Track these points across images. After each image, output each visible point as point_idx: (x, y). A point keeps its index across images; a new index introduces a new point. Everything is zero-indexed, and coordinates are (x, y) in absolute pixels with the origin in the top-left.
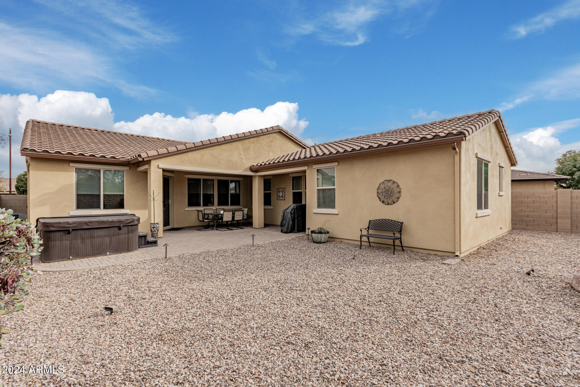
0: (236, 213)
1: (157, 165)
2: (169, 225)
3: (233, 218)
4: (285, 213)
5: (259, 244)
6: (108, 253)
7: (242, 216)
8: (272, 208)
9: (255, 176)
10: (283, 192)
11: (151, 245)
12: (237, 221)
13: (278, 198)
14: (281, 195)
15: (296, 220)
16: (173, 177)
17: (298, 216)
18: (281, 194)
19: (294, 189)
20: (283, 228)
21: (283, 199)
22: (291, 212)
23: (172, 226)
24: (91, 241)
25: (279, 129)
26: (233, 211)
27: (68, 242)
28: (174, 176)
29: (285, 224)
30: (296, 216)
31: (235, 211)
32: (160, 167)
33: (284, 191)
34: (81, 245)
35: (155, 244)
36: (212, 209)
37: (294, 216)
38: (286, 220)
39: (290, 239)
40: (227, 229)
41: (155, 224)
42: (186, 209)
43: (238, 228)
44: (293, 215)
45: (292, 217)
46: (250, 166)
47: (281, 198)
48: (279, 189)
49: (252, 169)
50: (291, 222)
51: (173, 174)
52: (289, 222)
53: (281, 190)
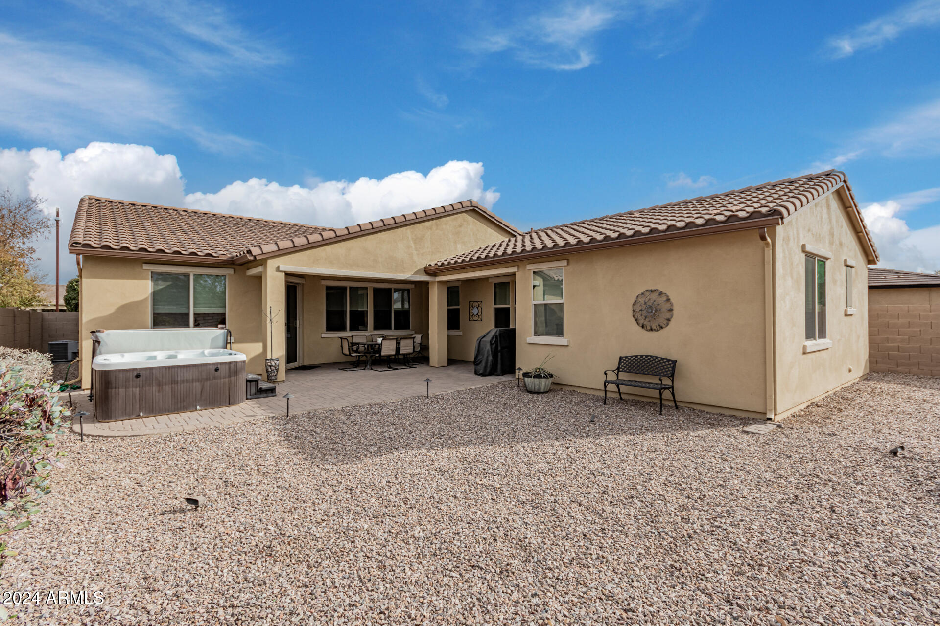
0: (403, 343)
1: (277, 266)
2: (296, 361)
3: (398, 350)
4: (482, 343)
5: (437, 393)
6: (198, 407)
7: (412, 348)
8: (461, 333)
9: (433, 282)
10: (480, 308)
11: (265, 395)
12: (404, 354)
13: (471, 317)
14: (475, 314)
15: (499, 354)
16: (303, 284)
17: (502, 348)
18: (475, 311)
19: (497, 302)
20: (478, 367)
21: (479, 320)
22: (491, 342)
23: (301, 362)
24: (172, 387)
25: (472, 206)
26: (397, 339)
27: (137, 389)
29: (481, 362)
30: (499, 348)
31: (401, 339)
32: (281, 269)
33: (481, 305)
34: (157, 394)
35: (272, 392)
36: (365, 335)
37: (497, 347)
38: (483, 355)
39: (489, 386)
40: (389, 368)
41: (273, 360)
42: (324, 335)
43: (406, 366)
44: (494, 346)
45: (493, 350)
46: (425, 266)
47: (476, 318)
48: (472, 303)
49: (427, 271)
50: (490, 358)
51: (304, 279)
52: (487, 357)
53: (476, 304)
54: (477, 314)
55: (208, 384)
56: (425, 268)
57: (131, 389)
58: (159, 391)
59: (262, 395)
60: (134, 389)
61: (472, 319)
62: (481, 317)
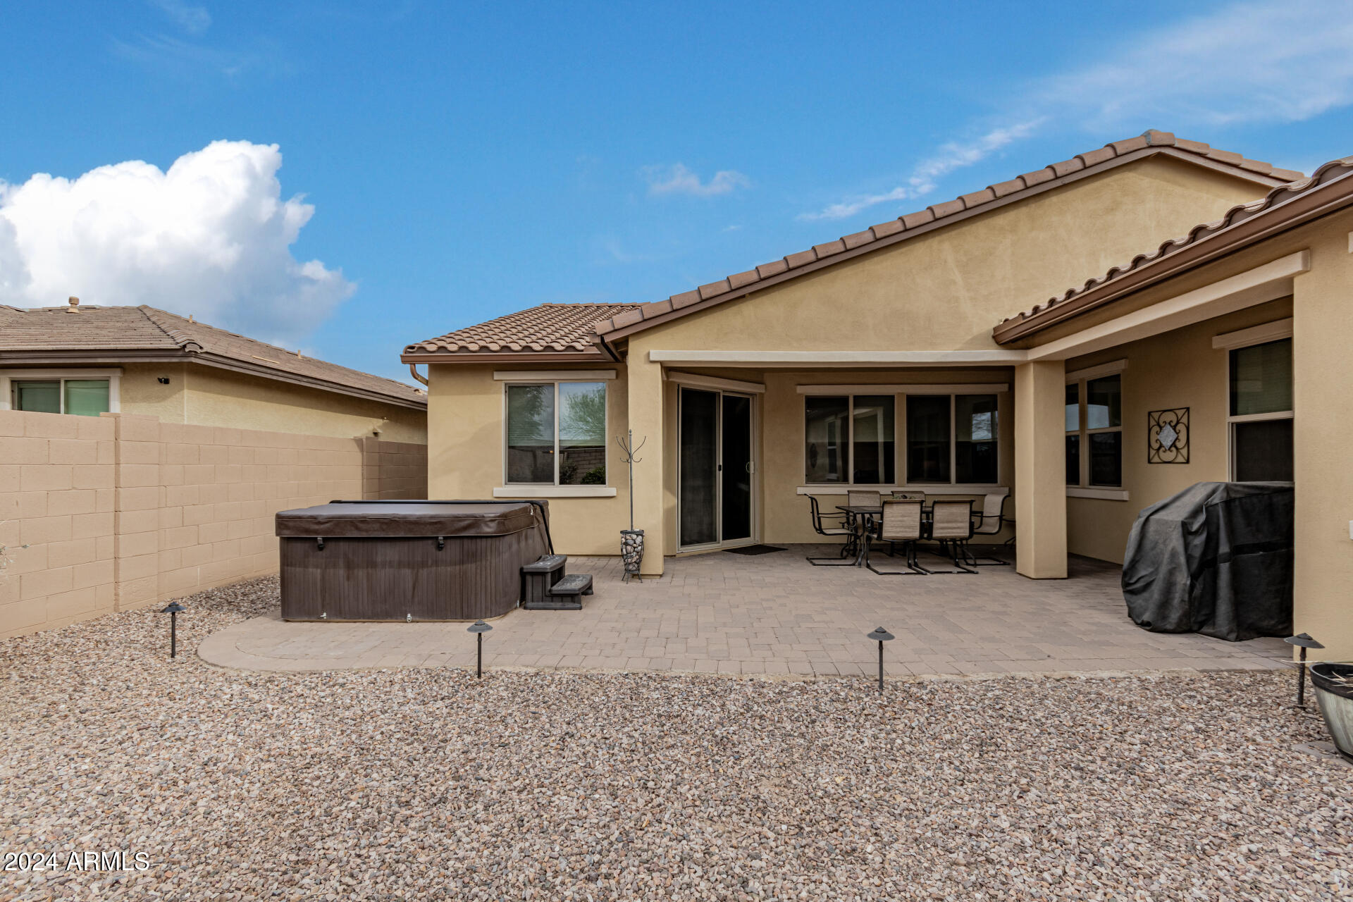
0: (940, 512)
1: (647, 351)
2: (748, 535)
3: (926, 528)
4: (1152, 527)
6: (409, 616)
7: (967, 525)
9: (1025, 365)
10: (1181, 427)
11: (559, 605)
12: (942, 540)
13: (1154, 453)
14: (1167, 443)
15: (1224, 568)
16: (762, 394)
17: (1236, 550)
18: (1167, 436)
19: (1240, 407)
20: (1139, 601)
21: (1180, 459)
22: (1185, 525)
23: (757, 538)
24: (368, 573)
26: (921, 502)
27: (319, 571)
28: (763, 391)
29: (1148, 586)
30: (1224, 548)
31: (935, 503)
32: (652, 358)
33: (1184, 420)
34: (346, 583)
35: (573, 601)
36: (877, 492)
37: (1212, 542)
38: (1156, 564)
40: (910, 566)
41: (632, 532)
42: (801, 491)
44: (1199, 541)
45: (1197, 553)
46: (995, 324)
47: (1170, 456)
48: (1156, 415)
49: (1001, 338)
50: (1183, 579)
51: (763, 386)
52: (1171, 572)
53: (1170, 417)
54: (1174, 445)
55: (424, 573)
56: (995, 329)
57: (311, 570)
58: (348, 579)
59: (553, 605)
60: (315, 570)
61: (1156, 459)
62: (1184, 452)
